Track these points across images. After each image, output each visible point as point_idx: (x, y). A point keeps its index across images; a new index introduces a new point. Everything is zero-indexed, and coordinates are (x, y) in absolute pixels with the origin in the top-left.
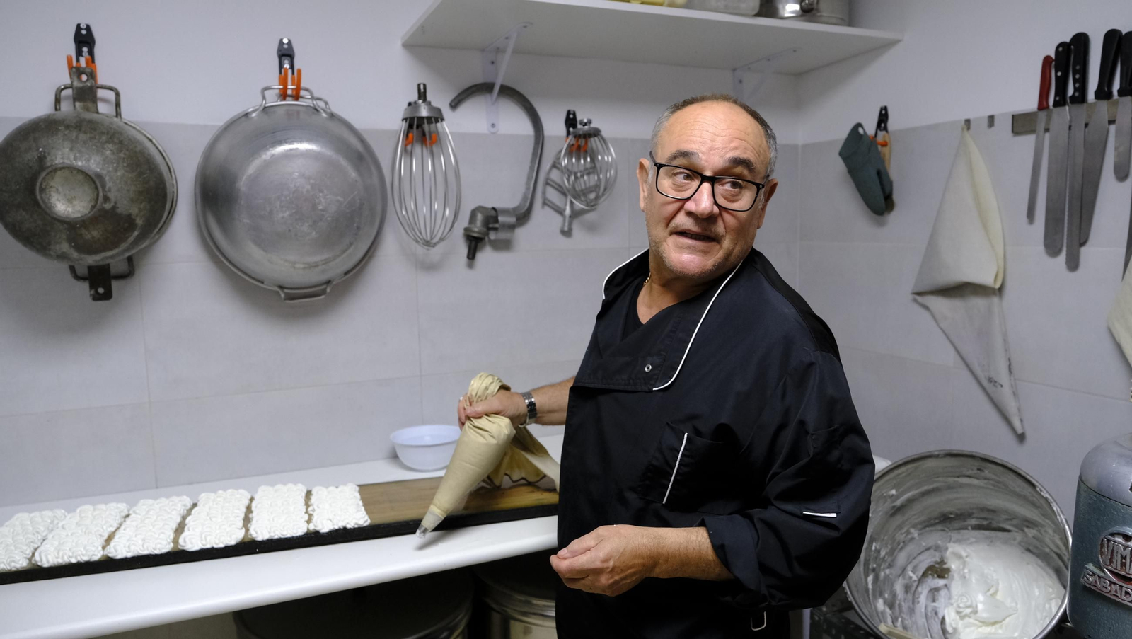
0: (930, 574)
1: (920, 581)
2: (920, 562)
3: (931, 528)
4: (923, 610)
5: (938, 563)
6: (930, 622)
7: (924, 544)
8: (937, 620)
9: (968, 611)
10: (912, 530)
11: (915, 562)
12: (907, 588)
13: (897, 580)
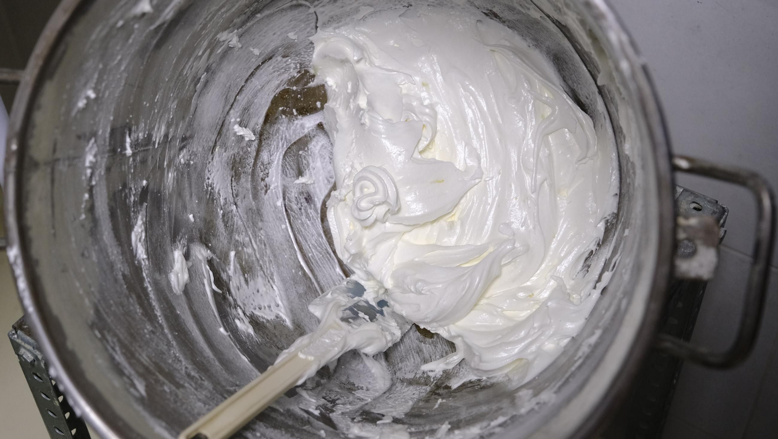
0: (284, 112)
1: (262, 136)
2: (255, 95)
3: (266, 12)
4: (280, 203)
5: (297, 81)
6: (297, 224)
7: (257, 52)
8: (311, 212)
9: (381, 210)
10: (223, 36)
11: (243, 99)
12: (236, 168)
13: (210, 160)
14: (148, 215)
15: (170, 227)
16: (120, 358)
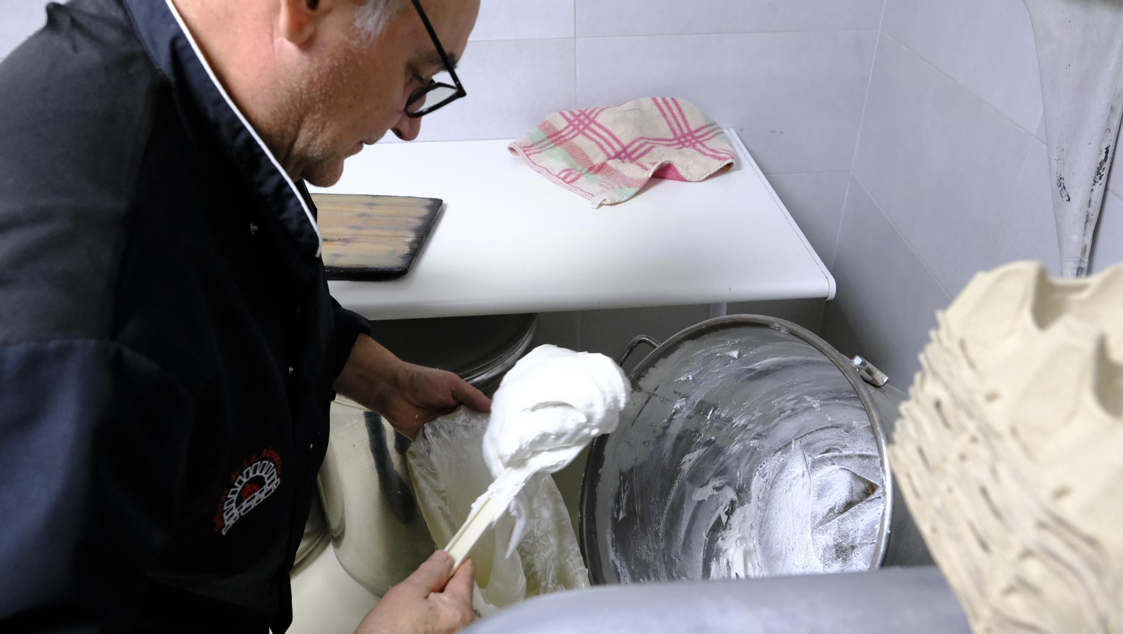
13: (771, 455)
14: (706, 454)
15: (718, 469)
16: (624, 497)
